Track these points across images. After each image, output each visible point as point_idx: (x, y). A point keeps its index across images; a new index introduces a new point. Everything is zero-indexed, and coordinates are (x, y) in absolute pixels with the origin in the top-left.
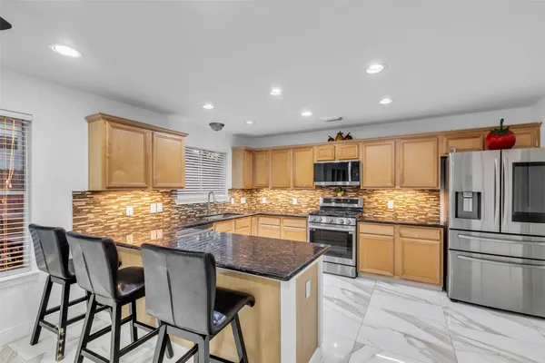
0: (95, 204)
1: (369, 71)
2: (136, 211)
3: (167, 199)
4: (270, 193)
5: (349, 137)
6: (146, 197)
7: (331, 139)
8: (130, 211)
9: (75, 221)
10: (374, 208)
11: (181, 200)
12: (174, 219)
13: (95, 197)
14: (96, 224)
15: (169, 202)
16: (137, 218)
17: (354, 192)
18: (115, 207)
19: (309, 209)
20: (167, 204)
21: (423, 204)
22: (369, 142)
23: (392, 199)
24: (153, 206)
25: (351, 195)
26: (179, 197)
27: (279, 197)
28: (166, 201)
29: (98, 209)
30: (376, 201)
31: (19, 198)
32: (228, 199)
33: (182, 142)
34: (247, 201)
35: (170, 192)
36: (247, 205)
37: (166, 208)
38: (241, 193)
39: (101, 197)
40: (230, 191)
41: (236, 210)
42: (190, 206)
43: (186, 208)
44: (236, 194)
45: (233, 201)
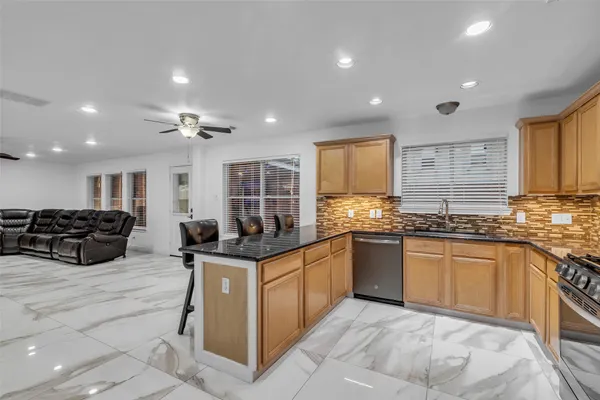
0: (329, 205)
2: (356, 214)
3: (388, 206)
6: (366, 203)
8: (351, 214)
9: (318, 216)
11: (405, 208)
12: (396, 227)
13: (329, 201)
14: (329, 220)
15: (390, 210)
16: (358, 220)
18: (341, 209)
20: (387, 210)
24: (372, 212)
26: (404, 205)
28: (386, 208)
29: (330, 210)
31: (297, 200)
32: (508, 213)
33: (384, 145)
34: (575, 221)
35: (391, 199)
36: (577, 228)
37: (387, 215)
38: (555, 205)
39: (332, 201)
40: (515, 200)
41: (535, 235)
42: (421, 216)
43: (414, 218)
44: (531, 205)
45: (521, 217)
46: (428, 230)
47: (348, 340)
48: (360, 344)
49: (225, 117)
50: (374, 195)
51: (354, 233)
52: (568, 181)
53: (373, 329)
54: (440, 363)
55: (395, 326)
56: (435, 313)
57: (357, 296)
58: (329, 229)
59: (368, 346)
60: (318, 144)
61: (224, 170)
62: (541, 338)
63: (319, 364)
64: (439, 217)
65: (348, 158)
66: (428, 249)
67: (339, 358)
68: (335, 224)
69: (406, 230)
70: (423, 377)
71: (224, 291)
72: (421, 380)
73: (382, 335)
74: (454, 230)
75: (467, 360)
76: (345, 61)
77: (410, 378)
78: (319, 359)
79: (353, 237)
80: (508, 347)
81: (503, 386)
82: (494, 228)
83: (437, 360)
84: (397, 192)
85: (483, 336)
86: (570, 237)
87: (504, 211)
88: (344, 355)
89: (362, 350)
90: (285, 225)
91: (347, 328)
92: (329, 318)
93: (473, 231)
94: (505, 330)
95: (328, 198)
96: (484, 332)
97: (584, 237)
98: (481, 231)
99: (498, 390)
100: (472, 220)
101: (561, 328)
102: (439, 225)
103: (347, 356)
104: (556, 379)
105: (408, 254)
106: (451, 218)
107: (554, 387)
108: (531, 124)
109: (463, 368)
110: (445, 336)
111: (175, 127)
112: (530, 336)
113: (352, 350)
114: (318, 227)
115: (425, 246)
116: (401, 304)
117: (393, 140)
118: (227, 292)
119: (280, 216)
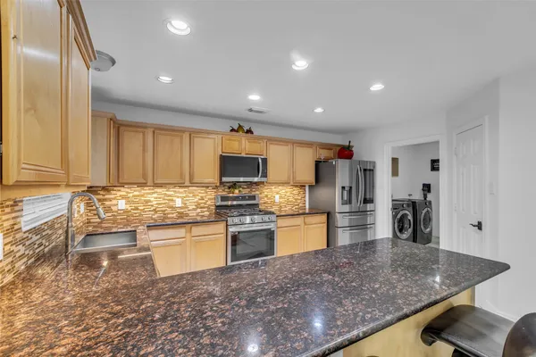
1: (372, 89)
3: (9, 221)
4: (134, 192)
5: (249, 131)
7: (233, 130)
10: (265, 203)
15: (13, 227)
17: (248, 188)
19: (199, 210)
20: (8, 231)
21: (296, 197)
22: (271, 140)
23: (278, 193)
25: (245, 192)
27: (152, 198)
30: (267, 196)
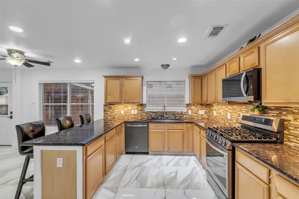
0: (111, 108)
2: (125, 112)
3: (140, 108)
6: (130, 107)
8: (122, 112)
9: (104, 114)
11: (147, 109)
12: (144, 118)
13: (111, 106)
14: (111, 116)
15: (141, 110)
16: (126, 116)
18: (117, 110)
20: (140, 110)
24: (133, 111)
28: (139, 109)
29: (111, 111)
31: (93, 106)
32: (185, 111)
33: (139, 80)
34: (206, 113)
35: (142, 105)
36: (206, 115)
37: (140, 112)
38: (200, 107)
39: (112, 106)
40: (188, 105)
41: (194, 119)
42: (154, 113)
43: (152, 114)
44: (193, 107)
45: (190, 112)
46: (157, 119)
47: (128, 176)
48: (133, 176)
49: (46, 56)
50: (134, 103)
51: (126, 123)
52: (205, 99)
53: (138, 168)
54: (168, 176)
55: (147, 164)
56: (161, 155)
57: (127, 153)
58: (111, 120)
59: (137, 177)
60: (105, 77)
61: (40, 87)
62: (199, 158)
63: (115, 192)
64: (162, 113)
65: (121, 85)
66: (159, 128)
67: (125, 186)
68: (114, 118)
69: (148, 119)
70: (162, 185)
71: (58, 166)
72: (162, 186)
73: (142, 170)
74: (167, 118)
75: (176, 172)
76: (127, 41)
77: (158, 186)
78: (115, 190)
79: (125, 125)
80: (189, 163)
81: (190, 179)
82: (181, 117)
83: (166, 175)
84: (144, 102)
85: (181, 161)
86: (204, 119)
87: (184, 110)
88: (127, 184)
89: (135, 180)
90: (86, 120)
91: (125, 170)
92: (115, 167)
93: (174, 118)
94: (186, 157)
95: (110, 104)
96: (180, 160)
97: (207, 119)
98: (177, 118)
99: (188, 182)
100: (173, 114)
101: (207, 153)
102: (161, 116)
103: (129, 184)
104: (204, 172)
105: (150, 130)
106: (166, 113)
107: (204, 175)
108: (193, 77)
109: (175, 177)
110: (167, 164)
111: (4, 58)
112: (194, 157)
113: (130, 181)
114: (104, 120)
115: (158, 126)
116: (147, 153)
117: (143, 78)
118: (61, 166)
119: (83, 115)
